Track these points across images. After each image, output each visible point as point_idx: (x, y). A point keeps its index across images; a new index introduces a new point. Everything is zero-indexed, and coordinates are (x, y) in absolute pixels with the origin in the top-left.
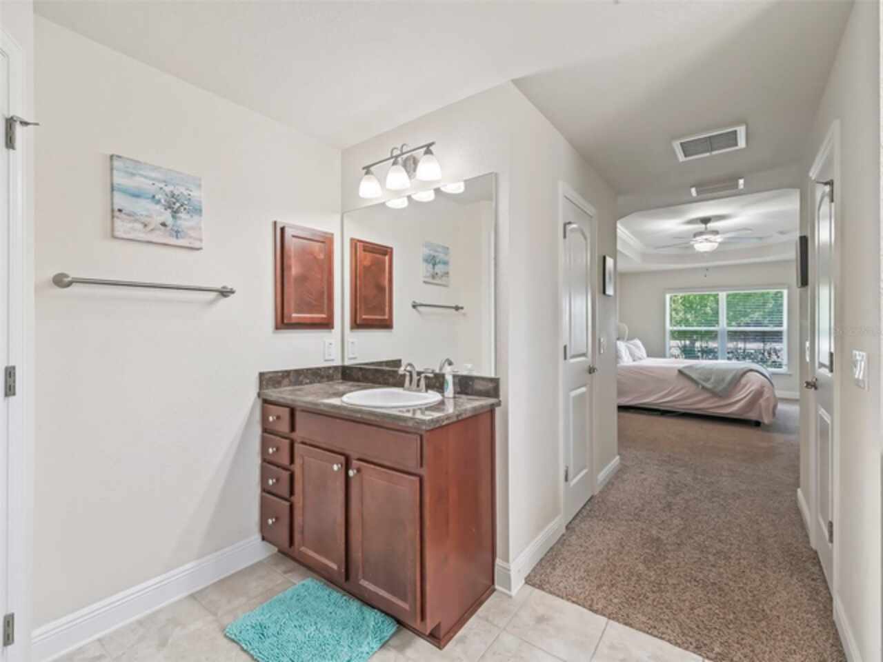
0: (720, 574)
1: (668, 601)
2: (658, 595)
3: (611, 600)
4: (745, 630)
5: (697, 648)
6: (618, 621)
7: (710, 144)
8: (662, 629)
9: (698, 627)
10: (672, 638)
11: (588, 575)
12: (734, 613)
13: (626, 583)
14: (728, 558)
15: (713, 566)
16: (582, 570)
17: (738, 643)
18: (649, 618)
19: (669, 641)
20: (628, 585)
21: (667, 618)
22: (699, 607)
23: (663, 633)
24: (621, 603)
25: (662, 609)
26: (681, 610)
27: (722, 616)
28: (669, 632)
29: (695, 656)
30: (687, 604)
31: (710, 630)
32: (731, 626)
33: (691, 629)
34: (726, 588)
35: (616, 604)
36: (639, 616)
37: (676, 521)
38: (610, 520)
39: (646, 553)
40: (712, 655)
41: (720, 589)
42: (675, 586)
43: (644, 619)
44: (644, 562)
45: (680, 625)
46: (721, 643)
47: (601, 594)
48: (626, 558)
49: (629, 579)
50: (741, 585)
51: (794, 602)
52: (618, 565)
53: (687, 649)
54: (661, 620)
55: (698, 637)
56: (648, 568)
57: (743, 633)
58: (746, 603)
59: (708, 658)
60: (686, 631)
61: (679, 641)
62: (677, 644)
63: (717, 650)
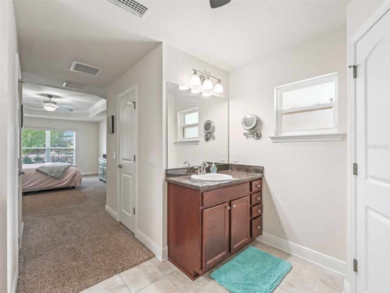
0: (103, 245)
1: (95, 266)
2: (89, 267)
3: (74, 285)
4: (122, 256)
5: (115, 273)
6: (83, 290)
7: (87, 69)
8: (101, 277)
9: (110, 266)
10: (106, 277)
11: (53, 285)
12: (116, 254)
13: (74, 274)
14: (100, 239)
15: (98, 244)
16: (48, 285)
17: (123, 261)
18: (94, 278)
19: (106, 279)
20: (75, 274)
21: (99, 272)
22: (106, 260)
23: (102, 278)
24: (79, 282)
25: (95, 271)
26: (101, 266)
27: (113, 257)
28: (104, 276)
29: (116, 276)
30: (101, 262)
31: (114, 264)
32: (118, 258)
33: (109, 269)
34: (107, 248)
35: (77, 285)
36: (90, 280)
37: (73, 237)
38: (41, 255)
39: (72, 256)
40: (121, 271)
41: (106, 250)
42: (93, 260)
43: (92, 280)
44: (74, 260)
45: (105, 270)
46: (120, 265)
47: (67, 287)
48: (65, 265)
49: (74, 271)
50: (111, 244)
51: (126, 239)
52: (64, 269)
53: (112, 276)
54: (98, 275)
55: (112, 269)
56: (78, 262)
57: (122, 257)
58: (116, 249)
59: (120, 273)
60: (108, 271)
61: (109, 276)
63: (120, 268)
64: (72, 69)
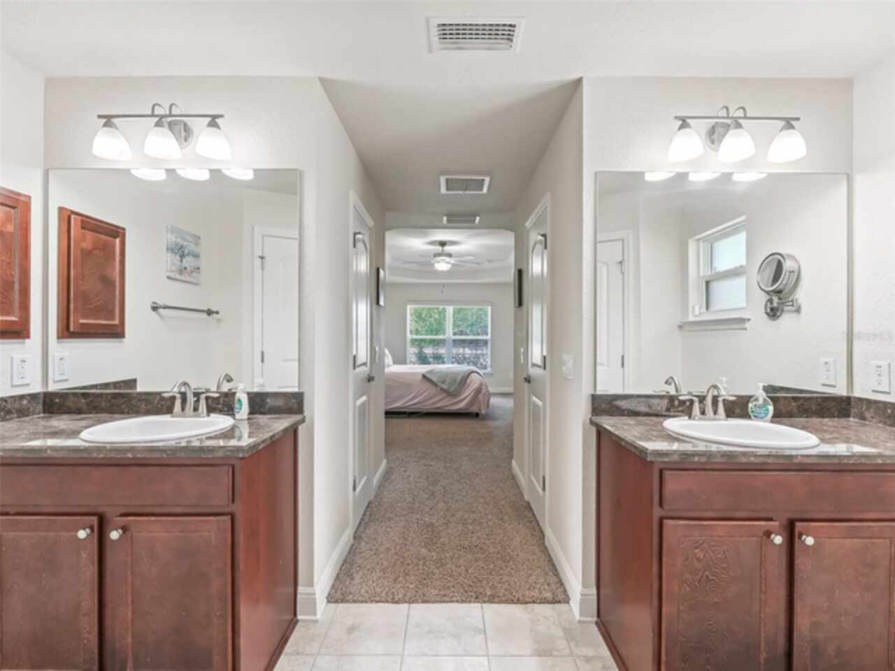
0: (478, 538)
1: (449, 571)
2: (441, 569)
3: (408, 587)
4: (501, 572)
5: (477, 598)
6: (417, 602)
7: (466, 185)
8: (451, 594)
9: (474, 582)
10: (459, 598)
11: (384, 573)
12: (493, 562)
13: (416, 568)
14: (480, 524)
15: (472, 533)
16: (378, 570)
17: (500, 583)
18: (440, 590)
19: (457, 601)
20: (418, 569)
21: (452, 584)
22: (471, 567)
23: (452, 597)
24: (416, 586)
25: (446, 579)
26: (460, 574)
27: (486, 568)
28: (456, 594)
29: (476, 605)
30: (463, 567)
31: (481, 581)
32: (493, 573)
33: (470, 586)
34: (484, 546)
35: (413, 589)
36: (432, 591)
37: (441, 505)
38: (389, 519)
39: (426, 538)
40: (486, 599)
41: (481, 548)
42: (452, 558)
43: (437, 592)
44: (425, 547)
45: (462, 585)
46: (490, 587)
47: (399, 586)
48: (411, 548)
49: (418, 564)
50: (493, 540)
51: (524, 541)
52: (406, 556)
53: (470, 602)
54: (448, 587)
55: (475, 589)
56: (430, 551)
57: (501, 575)
58: (498, 553)
59: (484, 602)
60: (466, 589)
61: (464, 598)
62: (463, 601)
63: (489, 593)
64: (443, 190)
